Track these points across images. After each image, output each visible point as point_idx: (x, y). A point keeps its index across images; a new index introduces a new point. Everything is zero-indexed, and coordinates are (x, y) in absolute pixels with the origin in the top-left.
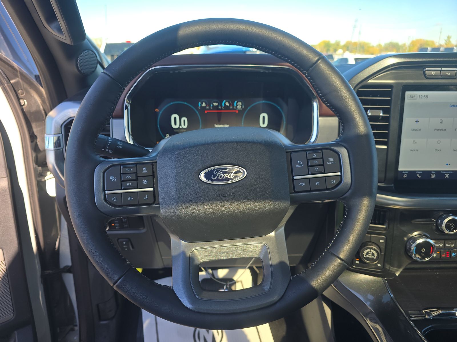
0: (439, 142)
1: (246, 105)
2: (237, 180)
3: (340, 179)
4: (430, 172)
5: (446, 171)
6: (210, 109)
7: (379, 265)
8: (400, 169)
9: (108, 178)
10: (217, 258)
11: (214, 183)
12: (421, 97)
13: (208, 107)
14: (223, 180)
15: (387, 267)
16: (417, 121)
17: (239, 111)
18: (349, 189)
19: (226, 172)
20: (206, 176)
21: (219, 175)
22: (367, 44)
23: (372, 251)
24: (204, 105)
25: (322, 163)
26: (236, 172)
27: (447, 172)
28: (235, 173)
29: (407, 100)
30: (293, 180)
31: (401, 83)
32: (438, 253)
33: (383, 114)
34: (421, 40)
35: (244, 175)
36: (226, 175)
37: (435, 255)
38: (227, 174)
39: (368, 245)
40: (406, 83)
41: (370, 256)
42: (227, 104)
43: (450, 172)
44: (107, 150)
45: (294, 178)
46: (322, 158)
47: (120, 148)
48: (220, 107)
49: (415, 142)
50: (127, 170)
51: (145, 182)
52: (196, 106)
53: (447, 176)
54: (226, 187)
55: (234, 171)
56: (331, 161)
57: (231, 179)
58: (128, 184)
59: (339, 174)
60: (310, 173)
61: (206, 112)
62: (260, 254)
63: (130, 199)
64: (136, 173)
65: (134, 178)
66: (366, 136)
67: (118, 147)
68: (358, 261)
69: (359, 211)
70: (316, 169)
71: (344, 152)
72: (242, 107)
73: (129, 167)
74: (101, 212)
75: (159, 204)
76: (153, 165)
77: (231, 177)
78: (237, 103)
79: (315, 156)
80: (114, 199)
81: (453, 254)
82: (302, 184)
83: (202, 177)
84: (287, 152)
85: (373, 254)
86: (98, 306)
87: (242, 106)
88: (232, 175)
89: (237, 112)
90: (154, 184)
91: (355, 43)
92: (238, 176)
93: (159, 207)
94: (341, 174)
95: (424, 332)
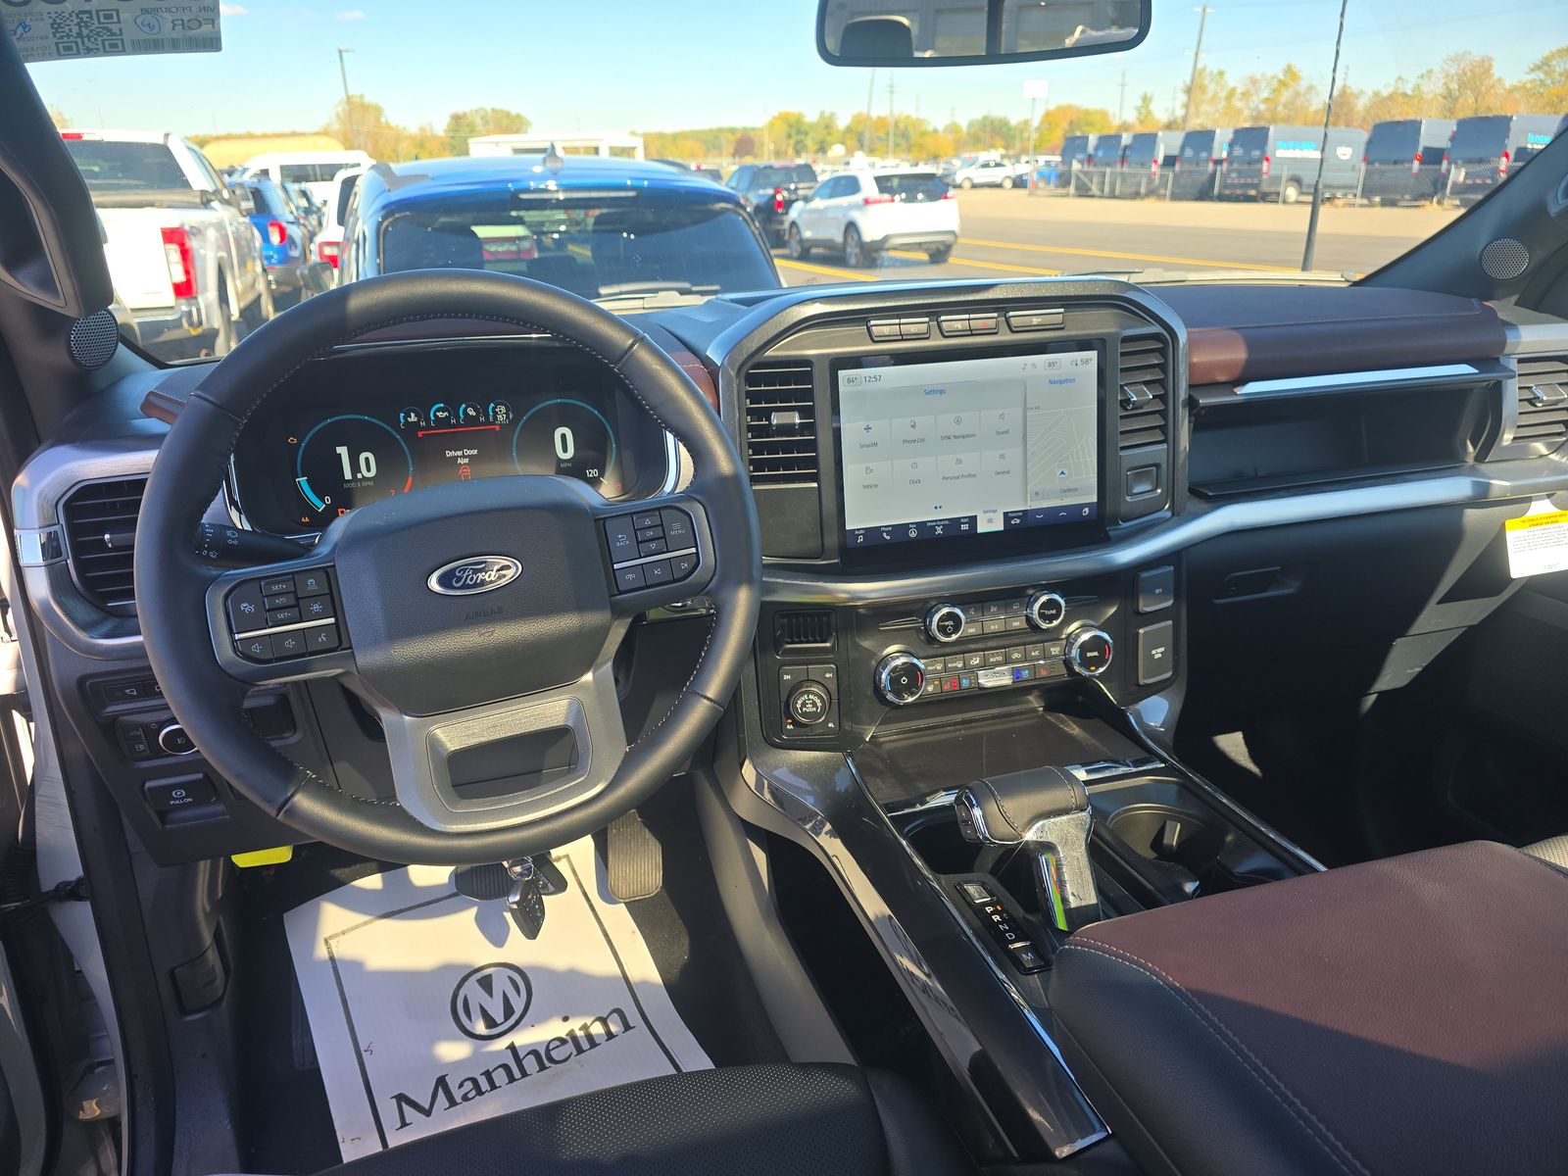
0: (915, 465)
1: (517, 411)
2: (503, 582)
3: (695, 560)
4: (906, 526)
5: (936, 521)
6: (428, 427)
7: (831, 725)
8: (847, 528)
9: (236, 607)
10: (483, 740)
11: (459, 593)
12: (868, 379)
13: (423, 424)
14: (475, 585)
15: (847, 726)
16: (868, 429)
17: (501, 425)
18: (713, 575)
19: (481, 571)
20: (442, 581)
21: (468, 576)
22: (918, 122)
23: (811, 697)
24: (413, 418)
25: (662, 535)
26: (502, 568)
27: (938, 523)
28: (498, 570)
29: (843, 389)
30: (614, 570)
31: (828, 355)
32: (936, 682)
33: (801, 419)
34: (1070, 108)
35: (516, 573)
36: (481, 576)
37: (930, 689)
38: (484, 574)
39: (802, 688)
40: (837, 353)
41: (809, 708)
42: (471, 412)
43: (943, 523)
44: (205, 553)
45: (616, 566)
46: (662, 525)
47: (232, 544)
48: (453, 421)
49: (869, 470)
50: (275, 588)
51: (316, 607)
52: (395, 424)
53: (939, 531)
54: (482, 598)
55: (496, 568)
56: (676, 530)
57: (491, 582)
58: (281, 616)
59: (694, 550)
60: (642, 555)
61: (420, 434)
62: (567, 718)
63: (290, 644)
64: (295, 592)
65: (293, 602)
66: (735, 478)
67: (230, 542)
68: (790, 724)
69: (732, 612)
70: (653, 546)
71: (698, 512)
72: (508, 417)
73: (278, 583)
74: (231, 676)
75: (351, 648)
76: (328, 573)
77: (492, 578)
78: (494, 409)
79: (648, 522)
80: (256, 649)
81: (964, 681)
82: (630, 576)
83: (433, 584)
84: (596, 520)
85: (814, 704)
86: (172, 973)
87: (507, 414)
88: (493, 573)
89: (498, 428)
90: (335, 608)
91: (881, 122)
92: (504, 576)
93: (353, 653)
94: (697, 550)
95: (909, 831)
